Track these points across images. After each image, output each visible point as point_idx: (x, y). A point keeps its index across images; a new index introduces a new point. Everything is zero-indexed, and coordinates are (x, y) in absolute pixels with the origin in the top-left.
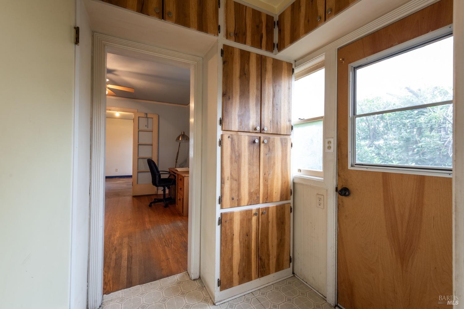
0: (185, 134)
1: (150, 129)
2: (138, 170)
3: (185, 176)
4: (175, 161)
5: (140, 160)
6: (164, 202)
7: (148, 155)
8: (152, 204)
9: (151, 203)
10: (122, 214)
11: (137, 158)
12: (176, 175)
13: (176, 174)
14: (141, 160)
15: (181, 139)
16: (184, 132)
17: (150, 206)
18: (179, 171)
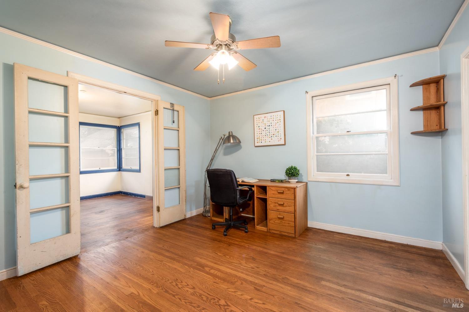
11: (164, 169)
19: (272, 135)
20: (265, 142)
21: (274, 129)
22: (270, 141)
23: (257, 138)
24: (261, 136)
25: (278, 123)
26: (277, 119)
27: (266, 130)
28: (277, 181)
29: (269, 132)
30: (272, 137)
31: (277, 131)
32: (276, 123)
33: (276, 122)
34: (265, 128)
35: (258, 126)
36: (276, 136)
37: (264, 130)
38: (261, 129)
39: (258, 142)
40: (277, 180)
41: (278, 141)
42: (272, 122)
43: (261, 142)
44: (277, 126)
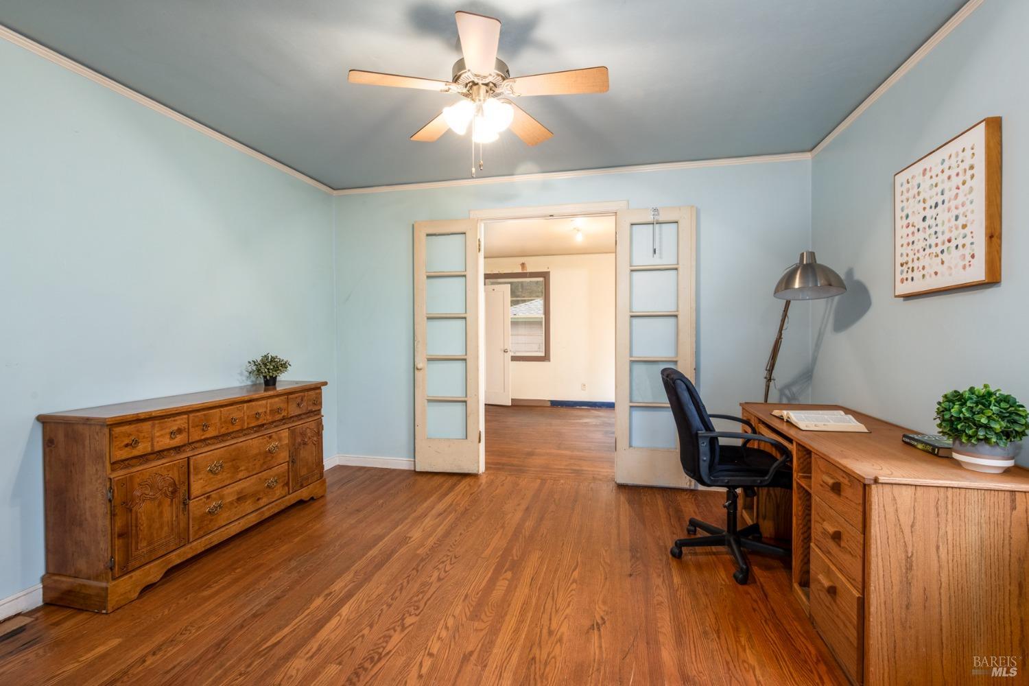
0: (818, 262)
1: (668, 259)
2: (631, 402)
3: (876, 481)
4: (765, 373)
5: (637, 367)
6: (730, 545)
7: (663, 351)
8: (684, 549)
9: (680, 544)
10: (576, 574)
11: (628, 361)
12: (793, 448)
13: (790, 440)
14: (639, 369)
15: (800, 282)
16: (812, 255)
17: (677, 555)
18: (802, 426)
19: (943, 243)
20: (924, 276)
21: (950, 214)
22: (936, 273)
23: (902, 265)
24: (911, 254)
25: (964, 183)
26: (960, 170)
27: (926, 224)
28: (920, 446)
29: (936, 233)
30: (942, 252)
31: (962, 221)
32: (958, 188)
33: (959, 181)
34: (924, 219)
35: (904, 214)
36: (957, 247)
37: (921, 225)
38: (913, 226)
39: (902, 281)
40: (922, 442)
41: (964, 267)
42: (946, 185)
43: (912, 279)
44: (961, 199)
